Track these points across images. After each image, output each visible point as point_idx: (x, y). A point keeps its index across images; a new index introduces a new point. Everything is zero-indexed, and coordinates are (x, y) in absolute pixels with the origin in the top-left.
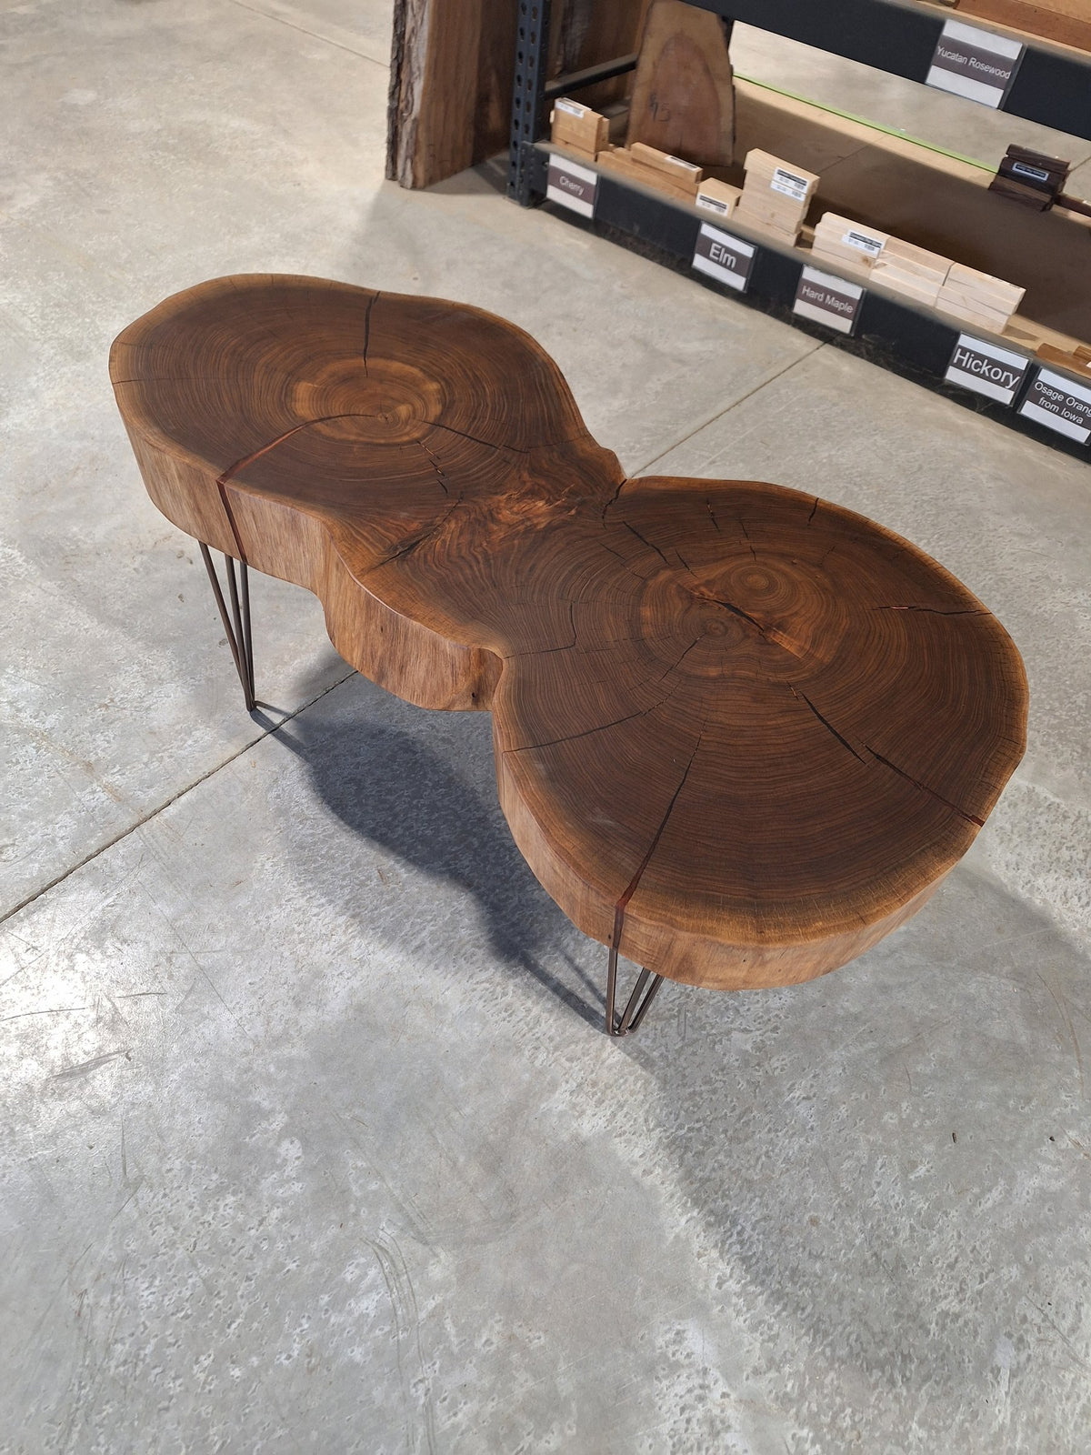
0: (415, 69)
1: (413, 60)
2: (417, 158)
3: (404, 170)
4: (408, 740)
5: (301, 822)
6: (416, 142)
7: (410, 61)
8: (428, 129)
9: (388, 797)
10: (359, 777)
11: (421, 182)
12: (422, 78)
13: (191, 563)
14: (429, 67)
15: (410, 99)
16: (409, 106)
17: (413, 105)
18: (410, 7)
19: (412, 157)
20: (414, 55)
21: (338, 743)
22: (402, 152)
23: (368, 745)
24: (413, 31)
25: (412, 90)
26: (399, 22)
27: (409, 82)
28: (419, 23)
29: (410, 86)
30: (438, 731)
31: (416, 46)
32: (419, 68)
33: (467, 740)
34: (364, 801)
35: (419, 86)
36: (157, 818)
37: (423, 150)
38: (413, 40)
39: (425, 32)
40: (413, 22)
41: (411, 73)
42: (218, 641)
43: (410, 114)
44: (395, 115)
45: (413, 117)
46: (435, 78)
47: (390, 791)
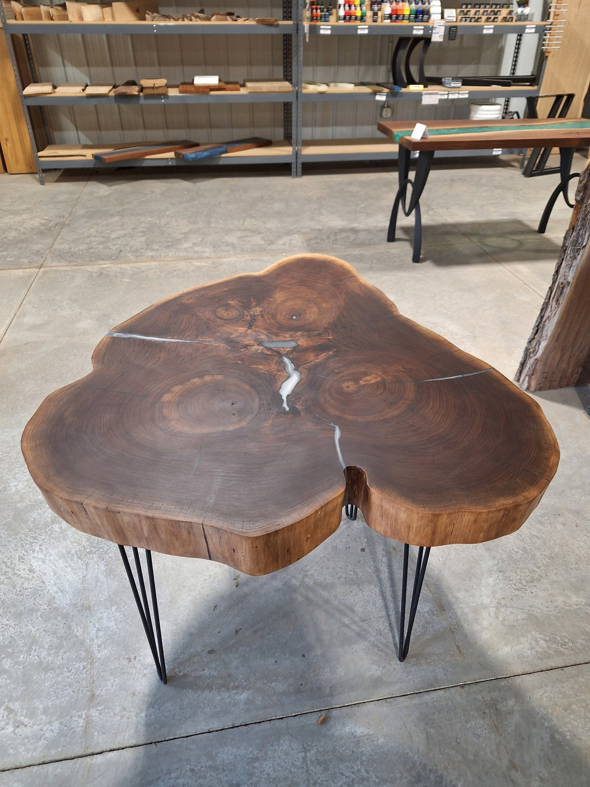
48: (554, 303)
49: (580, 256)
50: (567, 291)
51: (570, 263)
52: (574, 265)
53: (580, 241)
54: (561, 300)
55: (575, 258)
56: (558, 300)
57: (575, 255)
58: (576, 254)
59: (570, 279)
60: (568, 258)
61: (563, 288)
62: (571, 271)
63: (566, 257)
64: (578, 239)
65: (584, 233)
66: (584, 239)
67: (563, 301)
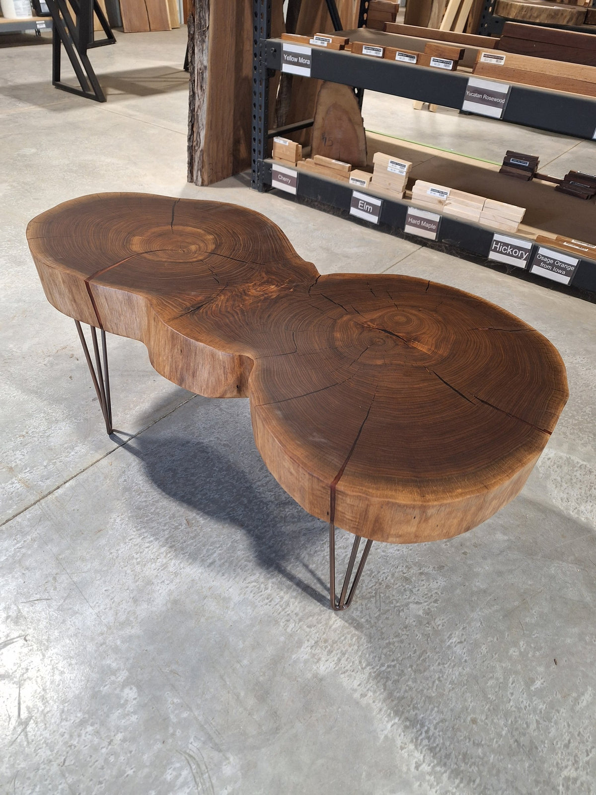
0: (200, 125)
1: (199, 121)
2: (203, 170)
3: (197, 176)
4: (203, 446)
5: (139, 495)
6: (203, 162)
7: (198, 122)
8: (209, 155)
9: (192, 478)
10: (174, 468)
11: (206, 182)
12: (205, 130)
13: (78, 360)
14: (207, 124)
15: (199, 140)
16: (198, 144)
17: (200, 143)
18: (197, 95)
19: (201, 170)
20: (200, 118)
21: (162, 450)
22: (196, 167)
23: (180, 450)
24: (199, 107)
25: (200, 135)
26: (192, 103)
27: (198, 132)
28: (202, 102)
29: (199, 134)
30: (221, 441)
31: (201, 114)
32: (203, 125)
33: (239, 445)
34: (177, 481)
35: (203, 134)
36: (51, 496)
37: (206, 166)
38: (199, 111)
39: (205, 107)
40: (199, 102)
41: (199, 127)
42: (92, 399)
43: (199, 147)
44: (191, 149)
45: (200, 149)
46: (211, 129)
47: (193, 475)
48: (199, 91)
49: (207, 38)
50: (207, 75)
51: (201, 47)
52: (204, 48)
53: (203, 24)
54: (204, 86)
55: (203, 41)
56: (201, 87)
57: (202, 39)
58: (204, 37)
59: (205, 63)
60: (198, 42)
61: (202, 73)
62: (204, 55)
63: (197, 42)
64: (200, 21)
65: (204, 14)
66: (205, 20)
67: (206, 87)
